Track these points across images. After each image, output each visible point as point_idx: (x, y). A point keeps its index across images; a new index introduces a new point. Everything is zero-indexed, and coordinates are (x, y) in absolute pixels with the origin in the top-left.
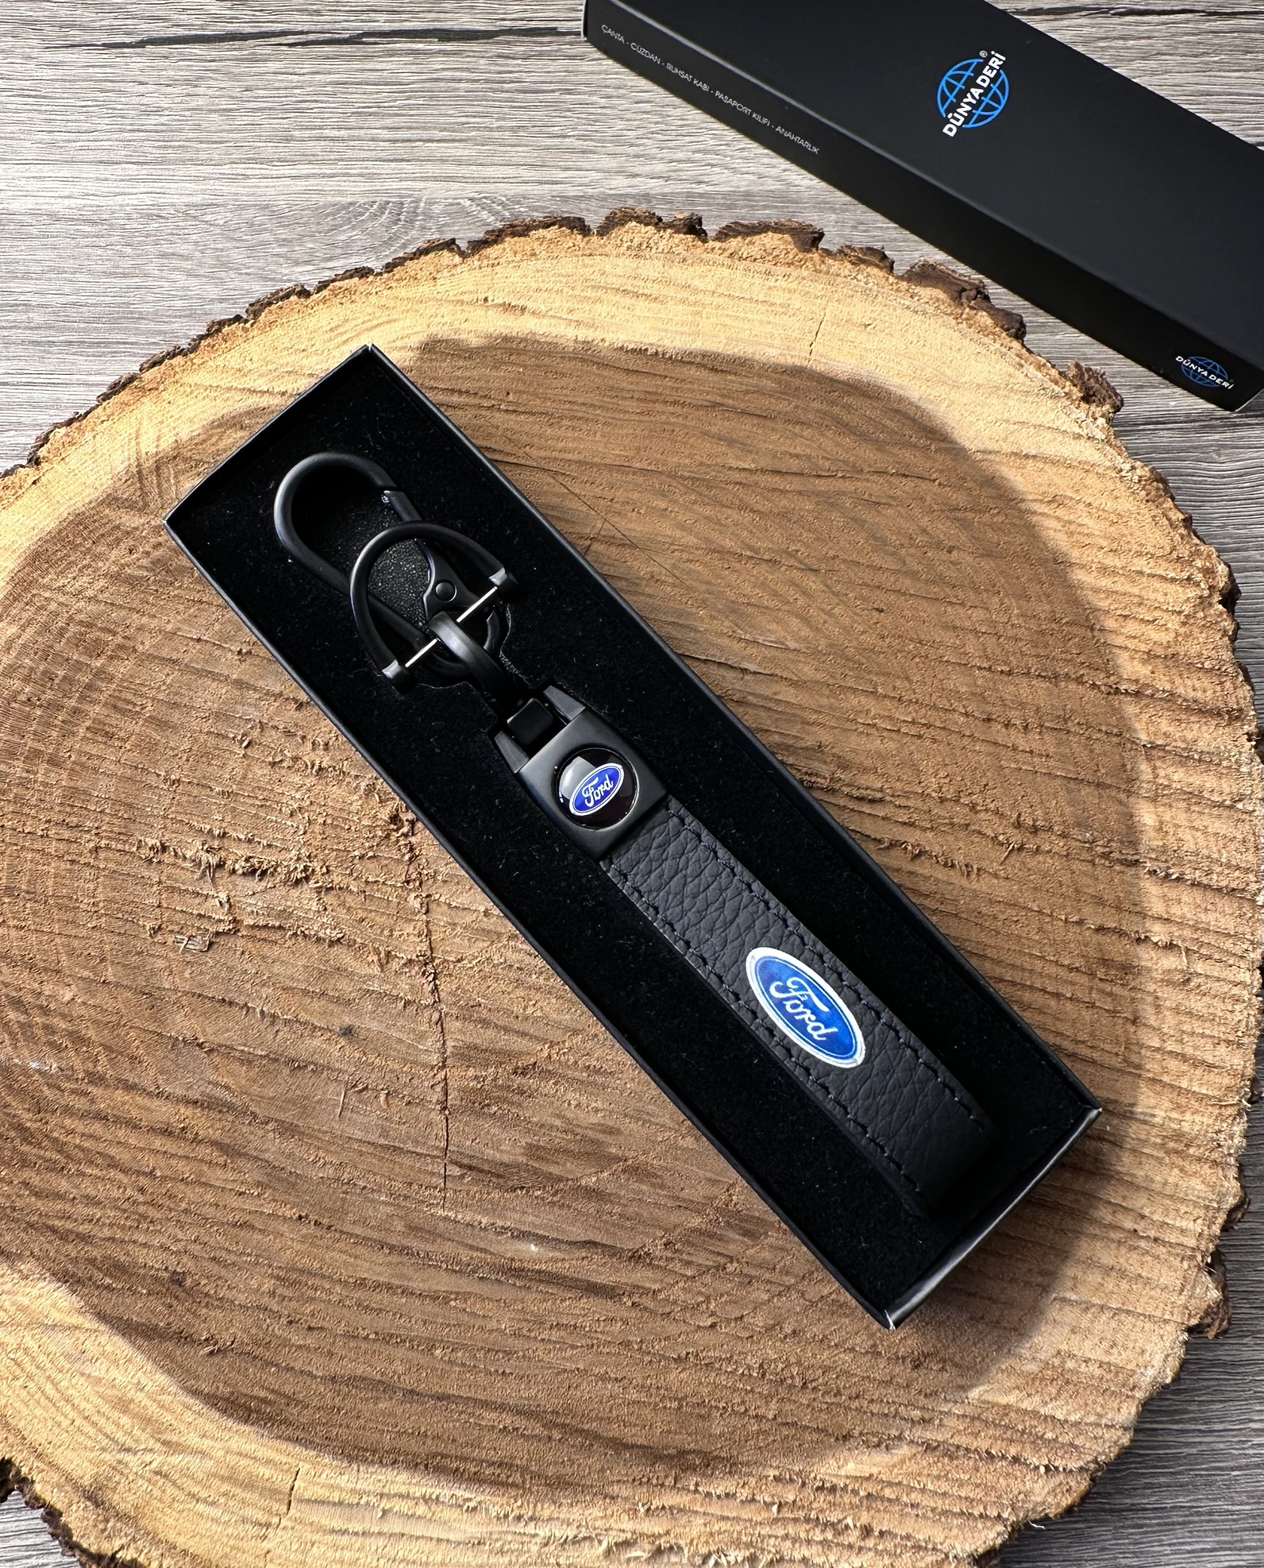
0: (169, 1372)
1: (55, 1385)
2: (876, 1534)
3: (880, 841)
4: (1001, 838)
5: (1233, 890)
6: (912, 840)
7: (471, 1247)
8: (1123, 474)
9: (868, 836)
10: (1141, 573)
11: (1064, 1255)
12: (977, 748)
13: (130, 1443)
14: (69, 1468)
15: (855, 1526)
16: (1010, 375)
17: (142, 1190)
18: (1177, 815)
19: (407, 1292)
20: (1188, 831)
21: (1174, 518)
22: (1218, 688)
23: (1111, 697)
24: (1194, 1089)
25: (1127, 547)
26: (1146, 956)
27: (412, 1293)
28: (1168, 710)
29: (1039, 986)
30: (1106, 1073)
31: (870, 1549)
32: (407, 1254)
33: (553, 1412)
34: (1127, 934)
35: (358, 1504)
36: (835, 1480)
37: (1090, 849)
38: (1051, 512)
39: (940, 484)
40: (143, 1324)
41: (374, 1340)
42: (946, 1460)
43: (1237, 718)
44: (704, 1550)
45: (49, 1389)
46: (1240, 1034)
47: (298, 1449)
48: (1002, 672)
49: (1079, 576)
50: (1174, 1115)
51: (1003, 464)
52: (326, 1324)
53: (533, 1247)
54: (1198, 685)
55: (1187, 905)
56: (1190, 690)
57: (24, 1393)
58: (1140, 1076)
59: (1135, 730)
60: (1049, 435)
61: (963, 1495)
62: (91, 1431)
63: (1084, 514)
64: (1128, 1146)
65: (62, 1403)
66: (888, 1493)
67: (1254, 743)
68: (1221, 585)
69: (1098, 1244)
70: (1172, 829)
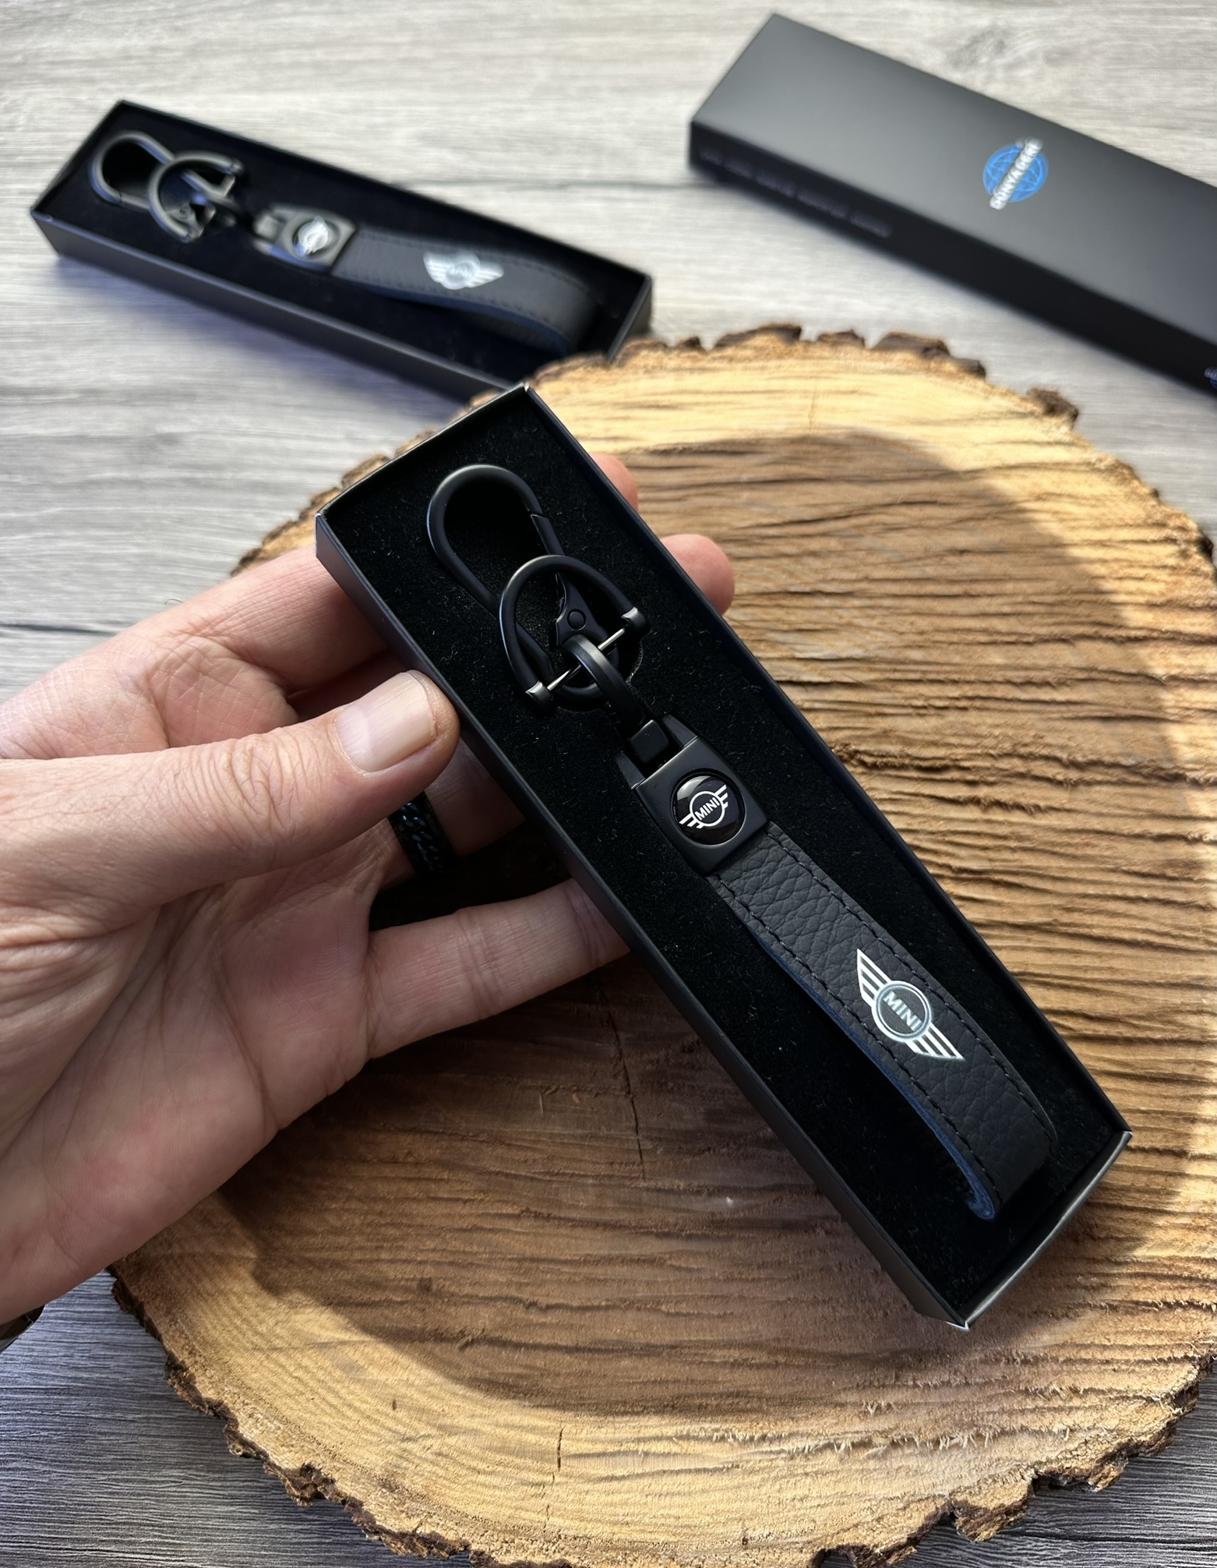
0: (434, 1368)
1: (337, 1394)
2: (1081, 1392)
3: (954, 801)
4: (1060, 777)
6: (982, 795)
7: (675, 1210)
8: (1092, 466)
9: (943, 798)
10: (1123, 541)
11: (1193, 1120)
12: (1022, 709)
13: (411, 1433)
14: (361, 1462)
15: (1061, 1390)
16: (980, 408)
17: (381, 1214)
18: (1203, 729)
19: (624, 1261)
23: (1124, 646)
25: (1108, 523)
27: (632, 1261)
28: (1174, 646)
29: (1118, 892)
30: (1193, 957)
31: (1078, 1408)
32: (621, 1227)
33: (774, 1340)
34: (1184, 838)
35: (619, 1452)
37: (1135, 773)
38: (1039, 507)
40: (403, 1329)
41: (607, 1308)
42: (1128, 1316)
44: (931, 1436)
45: (330, 1398)
47: (557, 1414)
48: (1026, 643)
49: (1074, 552)
51: (989, 477)
52: (561, 1301)
53: (729, 1201)
54: (1194, 621)
56: (1188, 626)
57: (311, 1405)
59: (1150, 667)
60: (1023, 447)
61: (1150, 1343)
62: (374, 1428)
63: (1066, 505)
65: (345, 1409)
66: (1083, 1355)
68: (1195, 538)
70: (1201, 741)
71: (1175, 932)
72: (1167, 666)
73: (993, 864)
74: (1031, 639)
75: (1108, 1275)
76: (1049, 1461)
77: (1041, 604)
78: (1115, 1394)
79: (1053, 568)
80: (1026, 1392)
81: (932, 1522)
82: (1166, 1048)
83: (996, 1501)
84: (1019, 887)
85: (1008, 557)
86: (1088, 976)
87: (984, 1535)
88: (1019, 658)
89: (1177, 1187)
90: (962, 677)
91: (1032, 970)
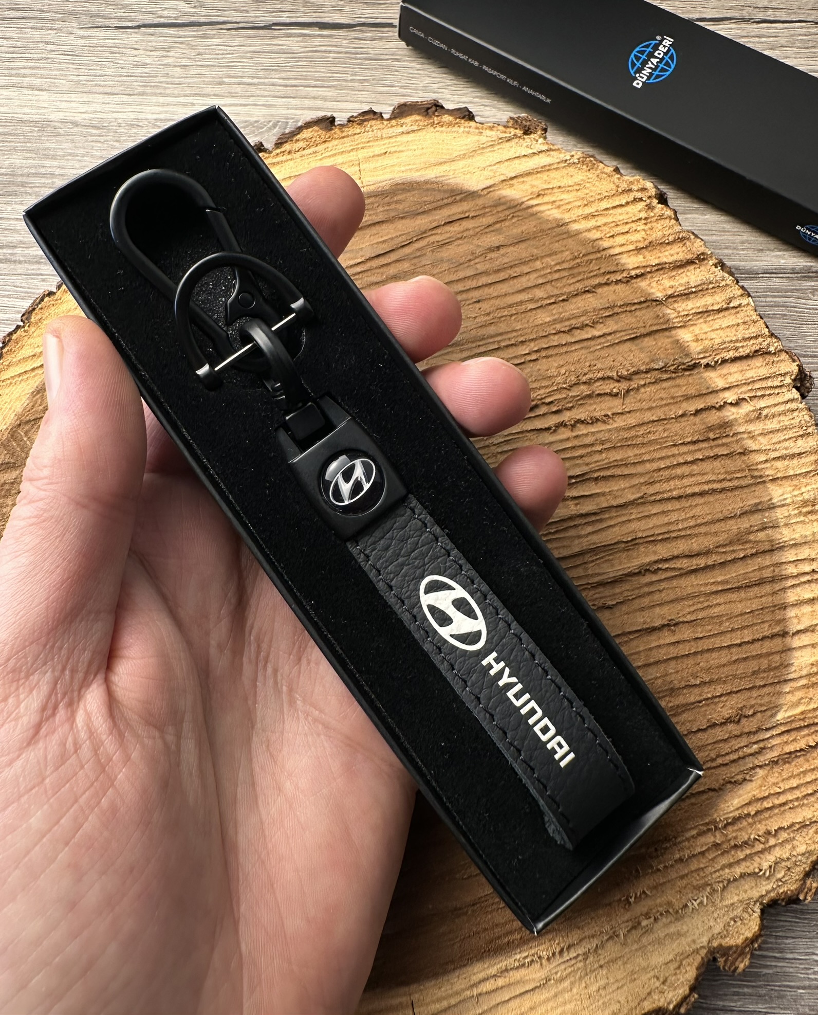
2: (773, 833)
3: (548, 429)
4: (615, 390)
5: (756, 351)
6: (566, 419)
8: (568, 162)
9: (541, 429)
10: (607, 209)
11: (784, 607)
12: (573, 348)
15: (759, 836)
16: (478, 141)
18: (701, 327)
20: (712, 333)
21: (608, 171)
22: (684, 248)
23: (629, 284)
24: (798, 473)
25: (592, 199)
26: (729, 414)
28: (664, 274)
29: (682, 461)
30: (746, 490)
31: (774, 846)
34: (714, 407)
35: (460, 1002)
36: (731, 815)
37: (666, 371)
38: (540, 202)
39: (473, 217)
42: (787, 765)
43: (704, 259)
44: (680, 905)
46: (805, 428)
48: (563, 300)
49: (575, 227)
50: (796, 493)
51: (500, 189)
54: (672, 252)
55: (734, 374)
56: (669, 257)
58: (764, 482)
59: (653, 293)
60: (517, 161)
61: (809, 780)
63: (559, 194)
64: (782, 524)
66: (766, 804)
67: (719, 268)
68: (654, 194)
69: (799, 589)
70: (704, 336)
71: (728, 478)
72: (664, 289)
73: (591, 466)
74: (565, 297)
75: (763, 740)
76: (768, 892)
77: (564, 269)
78: (797, 826)
79: (565, 241)
80: (736, 846)
81: (703, 970)
82: (749, 562)
83: (741, 937)
84: (613, 476)
85: (531, 243)
86: (680, 527)
87: (742, 966)
88: (561, 313)
89: (790, 660)
90: (527, 337)
91: (640, 535)
